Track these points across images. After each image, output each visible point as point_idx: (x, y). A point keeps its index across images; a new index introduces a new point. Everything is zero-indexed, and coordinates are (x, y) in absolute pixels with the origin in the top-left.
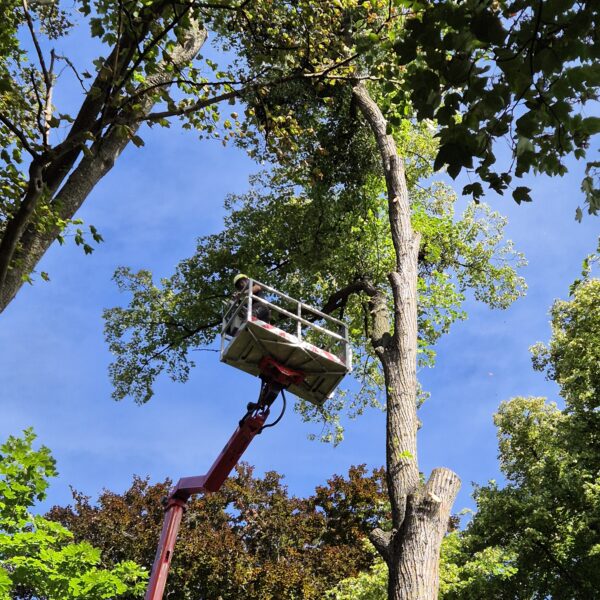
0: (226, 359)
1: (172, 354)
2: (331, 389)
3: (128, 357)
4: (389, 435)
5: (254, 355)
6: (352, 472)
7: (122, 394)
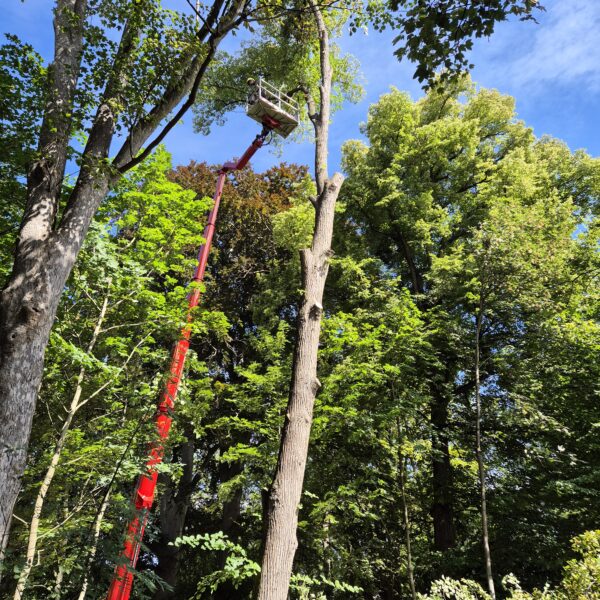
0: (249, 115)
1: (218, 113)
2: (290, 131)
3: (200, 115)
4: (317, 157)
5: (261, 114)
6: (282, 165)
7: (198, 131)
